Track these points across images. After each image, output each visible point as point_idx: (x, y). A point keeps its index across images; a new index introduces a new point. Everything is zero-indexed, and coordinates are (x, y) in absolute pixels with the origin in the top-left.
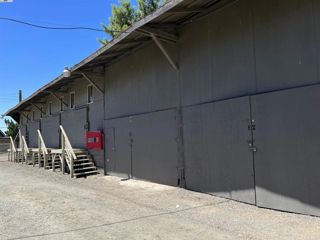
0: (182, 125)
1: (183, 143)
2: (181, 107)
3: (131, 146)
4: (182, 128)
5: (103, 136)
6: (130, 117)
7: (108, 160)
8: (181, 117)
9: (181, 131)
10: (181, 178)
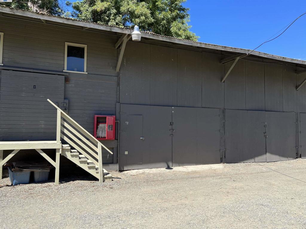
0: (224, 121)
1: (225, 133)
2: (224, 109)
3: (172, 136)
4: (224, 123)
5: (118, 123)
6: (173, 108)
7: (126, 152)
8: (224, 116)
9: (224, 125)
10: (224, 157)
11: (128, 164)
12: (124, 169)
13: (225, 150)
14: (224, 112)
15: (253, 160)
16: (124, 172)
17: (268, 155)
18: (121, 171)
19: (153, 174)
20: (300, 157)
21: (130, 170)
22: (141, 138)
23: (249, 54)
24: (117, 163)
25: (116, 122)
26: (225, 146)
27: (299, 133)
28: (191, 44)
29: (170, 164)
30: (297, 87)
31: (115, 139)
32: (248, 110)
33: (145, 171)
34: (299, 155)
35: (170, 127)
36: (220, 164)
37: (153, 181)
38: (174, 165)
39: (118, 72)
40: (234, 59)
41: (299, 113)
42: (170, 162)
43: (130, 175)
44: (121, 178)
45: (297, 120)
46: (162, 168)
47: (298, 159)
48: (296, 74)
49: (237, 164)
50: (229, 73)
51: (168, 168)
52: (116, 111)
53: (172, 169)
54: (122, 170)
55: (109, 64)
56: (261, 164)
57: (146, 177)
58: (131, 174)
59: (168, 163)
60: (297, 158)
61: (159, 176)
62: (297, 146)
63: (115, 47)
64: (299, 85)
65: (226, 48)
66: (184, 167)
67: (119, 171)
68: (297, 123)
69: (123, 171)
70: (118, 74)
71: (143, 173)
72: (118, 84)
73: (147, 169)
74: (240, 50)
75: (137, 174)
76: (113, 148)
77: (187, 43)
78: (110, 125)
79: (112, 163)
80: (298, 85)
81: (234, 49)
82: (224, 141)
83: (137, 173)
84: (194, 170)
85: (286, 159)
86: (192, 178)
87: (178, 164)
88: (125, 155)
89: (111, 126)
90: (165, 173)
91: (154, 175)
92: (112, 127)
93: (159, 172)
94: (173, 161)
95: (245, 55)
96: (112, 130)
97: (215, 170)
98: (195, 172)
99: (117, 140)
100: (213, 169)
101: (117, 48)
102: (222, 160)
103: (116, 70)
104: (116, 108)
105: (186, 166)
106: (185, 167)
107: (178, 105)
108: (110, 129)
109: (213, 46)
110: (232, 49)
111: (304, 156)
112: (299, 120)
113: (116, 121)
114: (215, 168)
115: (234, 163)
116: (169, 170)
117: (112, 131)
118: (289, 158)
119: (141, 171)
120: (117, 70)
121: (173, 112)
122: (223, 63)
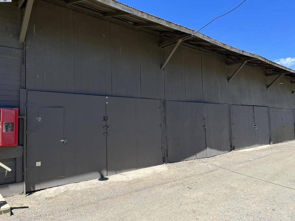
0: (165, 114)
1: (166, 128)
2: (165, 100)
3: (106, 134)
4: (165, 116)
5: (23, 119)
6: (107, 97)
7: (37, 163)
8: (165, 108)
9: (165, 119)
10: (166, 156)
11: (41, 181)
12: (36, 189)
13: (167, 147)
14: (164, 104)
15: (194, 157)
16: (34, 194)
17: (208, 149)
18: (29, 192)
19: (81, 191)
20: (234, 149)
21: (45, 189)
22: (62, 141)
23: (193, 35)
24: (23, 181)
25: (19, 119)
26: (167, 143)
27: (232, 125)
28: (131, 11)
29: (105, 173)
30: (228, 79)
31: (19, 145)
32: (188, 102)
33: (68, 188)
34: (233, 147)
35: (104, 123)
36: (163, 165)
37: (83, 205)
38: (109, 173)
39: (23, 43)
40: (175, 42)
41: (231, 105)
42: (104, 170)
43: (44, 199)
44: (27, 207)
45: (230, 112)
46: (94, 180)
47: (232, 152)
48: (227, 66)
49: (180, 162)
50: (169, 59)
51: (102, 178)
52: (19, 101)
53: (107, 179)
54: (32, 190)
55: (6, 29)
56: (203, 160)
57: (71, 198)
58: (47, 196)
59: (102, 171)
60: (231, 150)
61: (90, 193)
62: (231, 139)
63: (17, 5)
64: (231, 77)
65: (171, 24)
66: (123, 173)
67: (27, 193)
68: (230, 115)
69: (34, 191)
70: (24, 45)
71: (66, 192)
72: (24, 61)
73: (72, 184)
74: (185, 28)
75: (56, 196)
76: (16, 158)
77: (125, 9)
78: (9, 124)
79: (15, 182)
80: (229, 77)
81: (179, 27)
82: (166, 138)
83: (56, 194)
84: (135, 177)
85: (223, 152)
86: (136, 191)
87: (114, 172)
88: (36, 167)
89: (11, 125)
90: (99, 187)
91: (83, 192)
92: (13, 125)
93: (90, 187)
94: (109, 168)
95: (189, 37)
96: (13, 130)
97: (160, 174)
98: (138, 181)
99: (22, 145)
100: (157, 172)
101: (22, 8)
102: (165, 160)
103: (19, 39)
104: (19, 96)
105: (125, 173)
106: (124, 175)
107: (114, 94)
108: (9, 129)
109: (156, 19)
110: (176, 26)
111: (237, 148)
112: (231, 112)
113: (20, 117)
114: (159, 171)
115: (177, 162)
116: (103, 181)
117: (13, 132)
118: (225, 151)
119: (62, 188)
120: (20, 41)
121: (107, 103)
122: (162, 47)
